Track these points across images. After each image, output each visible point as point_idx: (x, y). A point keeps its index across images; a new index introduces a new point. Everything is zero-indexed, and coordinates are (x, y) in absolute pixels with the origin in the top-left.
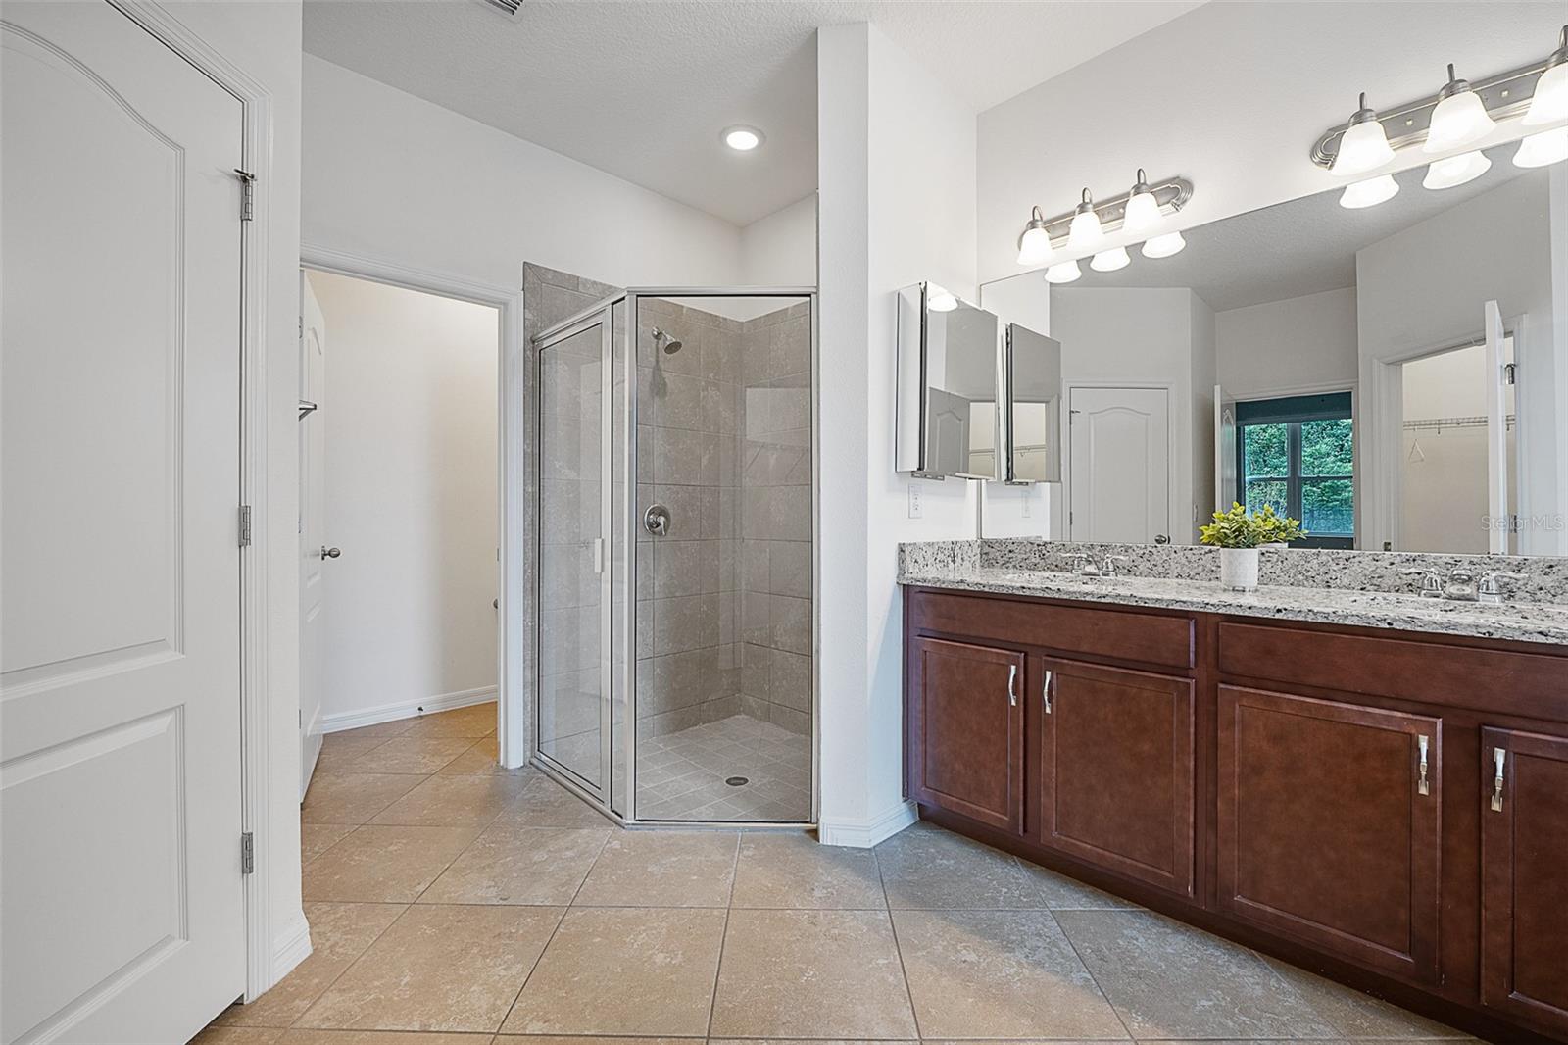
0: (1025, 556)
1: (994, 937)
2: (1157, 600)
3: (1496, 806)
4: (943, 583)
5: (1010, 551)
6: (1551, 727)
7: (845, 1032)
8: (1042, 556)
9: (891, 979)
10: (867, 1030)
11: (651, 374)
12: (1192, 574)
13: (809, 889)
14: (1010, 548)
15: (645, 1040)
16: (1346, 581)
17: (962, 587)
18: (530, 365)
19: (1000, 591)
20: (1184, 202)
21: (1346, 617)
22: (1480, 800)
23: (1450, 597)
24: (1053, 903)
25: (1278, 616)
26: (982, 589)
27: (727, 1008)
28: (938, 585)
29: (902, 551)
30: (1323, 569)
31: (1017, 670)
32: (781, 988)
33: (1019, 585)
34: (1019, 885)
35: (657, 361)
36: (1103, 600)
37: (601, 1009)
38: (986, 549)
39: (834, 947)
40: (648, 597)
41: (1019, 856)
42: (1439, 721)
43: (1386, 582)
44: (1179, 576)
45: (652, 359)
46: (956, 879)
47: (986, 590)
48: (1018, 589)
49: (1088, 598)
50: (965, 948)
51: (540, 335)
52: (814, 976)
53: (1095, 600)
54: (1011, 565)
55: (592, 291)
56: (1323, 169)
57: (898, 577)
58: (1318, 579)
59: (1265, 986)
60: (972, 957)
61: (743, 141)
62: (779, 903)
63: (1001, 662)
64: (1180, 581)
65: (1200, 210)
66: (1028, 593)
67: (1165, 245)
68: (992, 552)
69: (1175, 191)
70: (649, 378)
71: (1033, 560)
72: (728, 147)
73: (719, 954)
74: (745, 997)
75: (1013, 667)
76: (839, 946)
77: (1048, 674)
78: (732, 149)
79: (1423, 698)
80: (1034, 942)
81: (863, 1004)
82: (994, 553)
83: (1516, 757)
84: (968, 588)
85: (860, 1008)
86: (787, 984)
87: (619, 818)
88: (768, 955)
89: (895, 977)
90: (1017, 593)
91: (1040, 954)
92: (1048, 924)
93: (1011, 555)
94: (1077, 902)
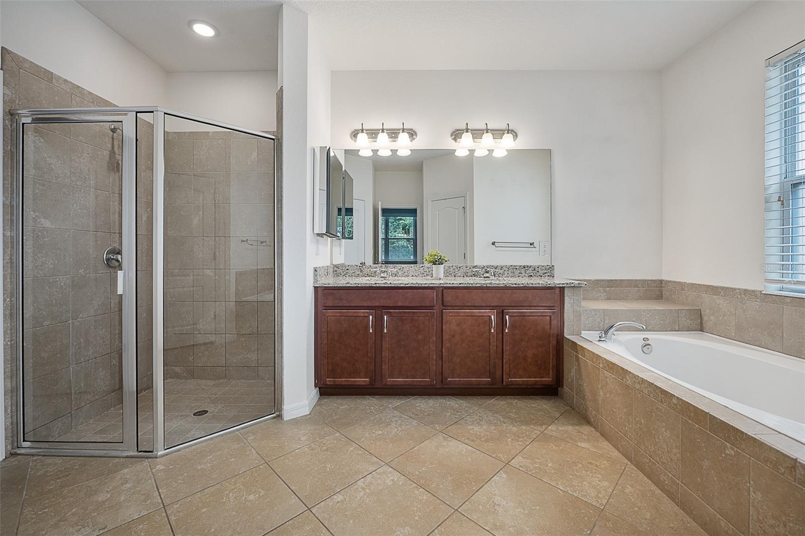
0: (354, 271)
1: (381, 423)
2: (426, 284)
3: (507, 331)
4: (339, 284)
5: (347, 269)
6: (515, 308)
7: (360, 476)
8: (361, 271)
9: (360, 452)
10: (367, 471)
11: (108, 156)
12: (417, 275)
13: (297, 439)
14: (347, 268)
15: (281, 527)
16: (459, 275)
17: (348, 285)
18: (8, 133)
19: (366, 285)
20: (414, 139)
21: (476, 284)
22: (503, 330)
23: (484, 277)
24: (391, 405)
25: (460, 285)
26: (357, 285)
27: (307, 495)
28: (336, 285)
29: (316, 271)
30: (454, 271)
31: (372, 317)
32: (322, 476)
33: (374, 283)
34: (376, 404)
35: (113, 147)
36: (407, 286)
37: (243, 532)
38: (336, 269)
39: (329, 453)
40: (107, 312)
41: (369, 395)
42: (495, 311)
43: (469, 274)
44: (413, 276)
45: (110, 146)
46: (353, 411)
47: (359, 285)
48: (374, 284)
49: (402, 285)
50: (375, 431)
51: (19, 112)
52: (331, 466)
53: (404, 286)
54: (347, 276)
55: (63, 86)
56: (454, 142)
57: (314, 283)
58: (453, 274)
59: (457, 404)
60: (380, 432)
61: (204, 30)
62: (289, 450)
63: (366, 315)
64: (413, 277)
65: (420, 143)
66: (378, 285)
67: (404, 152)
68: (337, 270)
69: (412, 134)
70: (107, 158)
71: (358, 273)
72: (194, 31)
73: (281, 480)
74: (310, 487)
75: (371, 317)
76: (330, 452)
77: (385, 316)
78: (195, 33)
79: (492, 305)
80: (394, 419)
81: (358, 464)
82: (339, 271)
83: (510, 316)
84: (351, 285)
85: (358, 466)
86: (323, 474)
87: (151, 453)
88: (304, 469)
89: (361, 451)
90: (373, 286)
91: (399, 422)
92: (394, 412)
93: (347, 271)
94: (397, 402)
